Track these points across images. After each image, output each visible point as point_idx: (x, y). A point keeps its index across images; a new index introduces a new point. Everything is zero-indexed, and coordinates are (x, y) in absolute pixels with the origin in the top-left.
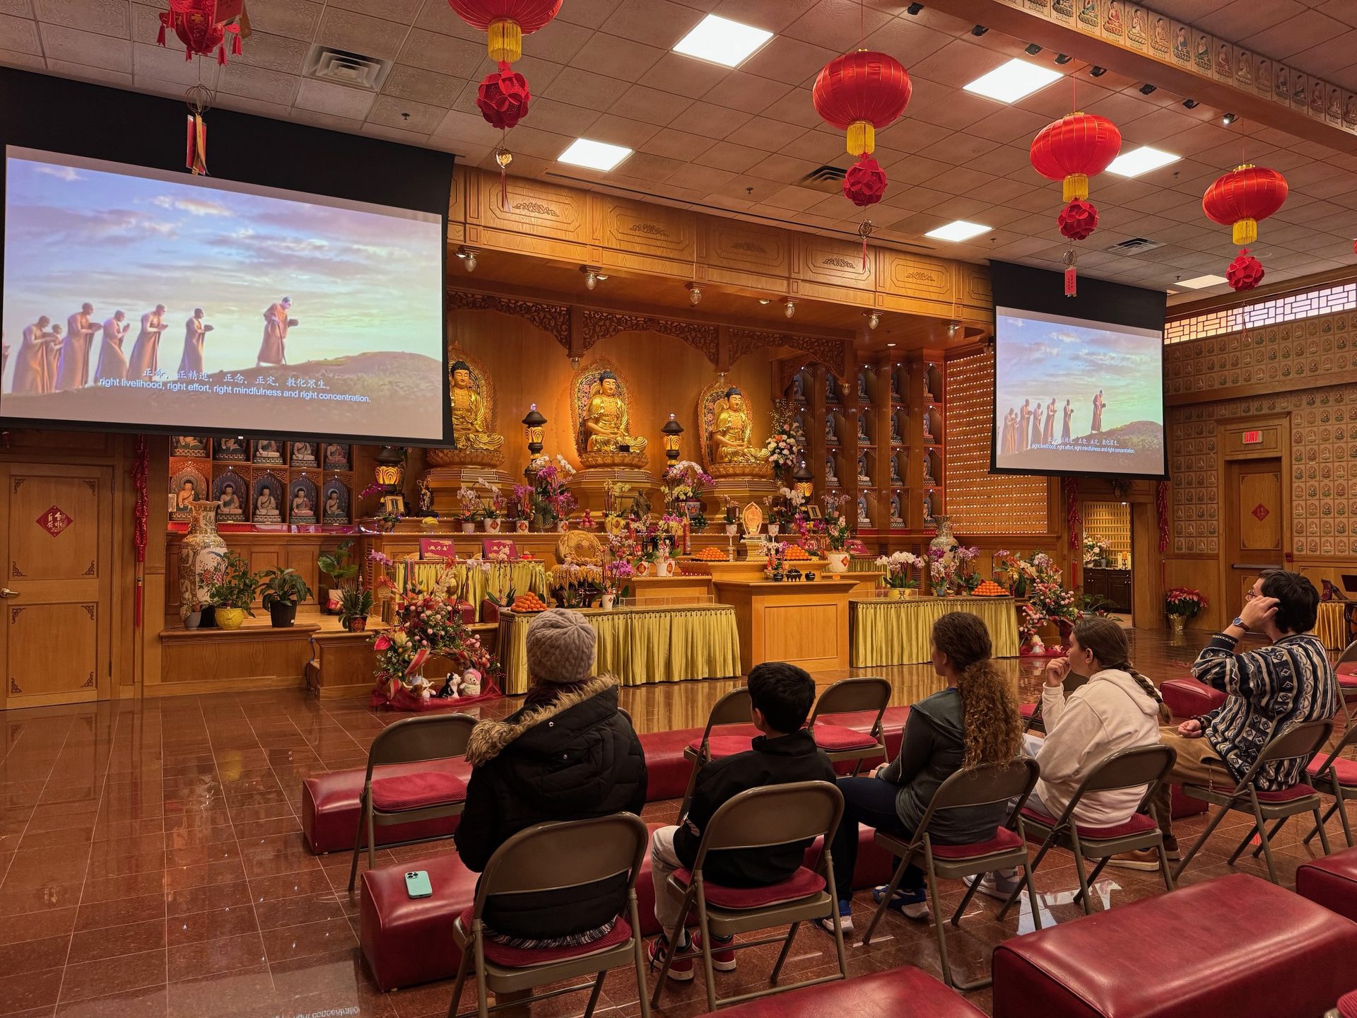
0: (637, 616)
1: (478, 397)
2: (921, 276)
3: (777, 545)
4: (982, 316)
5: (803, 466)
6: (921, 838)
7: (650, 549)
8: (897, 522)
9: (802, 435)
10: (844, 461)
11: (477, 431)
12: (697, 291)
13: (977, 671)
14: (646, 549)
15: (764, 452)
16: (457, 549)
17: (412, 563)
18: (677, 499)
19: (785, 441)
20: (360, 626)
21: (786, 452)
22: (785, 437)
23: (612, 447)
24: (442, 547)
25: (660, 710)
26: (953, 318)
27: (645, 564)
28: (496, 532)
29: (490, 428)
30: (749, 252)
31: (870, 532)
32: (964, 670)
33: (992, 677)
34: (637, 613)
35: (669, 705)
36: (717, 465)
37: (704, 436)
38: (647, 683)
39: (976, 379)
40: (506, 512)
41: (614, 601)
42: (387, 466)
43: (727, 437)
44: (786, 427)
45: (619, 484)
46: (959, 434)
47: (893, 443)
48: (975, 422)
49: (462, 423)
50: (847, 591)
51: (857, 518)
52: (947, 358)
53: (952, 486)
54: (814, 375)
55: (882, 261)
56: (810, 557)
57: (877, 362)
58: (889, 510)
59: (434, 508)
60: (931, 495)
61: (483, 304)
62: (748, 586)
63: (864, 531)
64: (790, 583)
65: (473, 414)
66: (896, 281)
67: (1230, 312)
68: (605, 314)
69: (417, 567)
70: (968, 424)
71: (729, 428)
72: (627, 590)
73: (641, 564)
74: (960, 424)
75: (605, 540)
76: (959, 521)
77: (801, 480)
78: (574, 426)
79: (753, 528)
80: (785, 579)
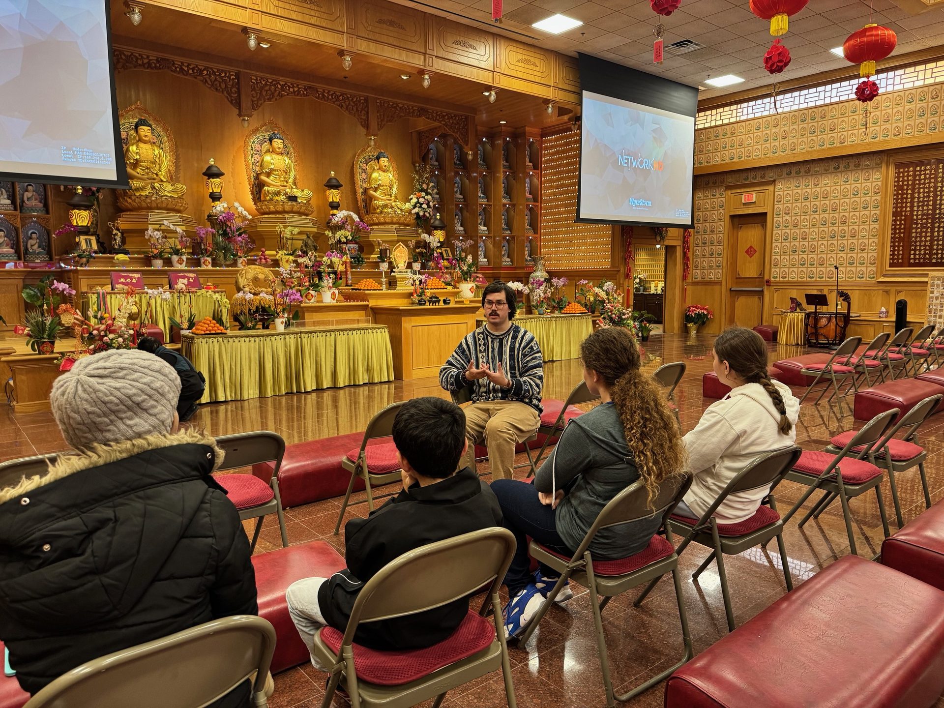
0: (306, 336)
1: (161, 151)
2: (527, 62)
3: (420, 276)
4: (572, 98)
5: (438, 217)
6: (582, 557)
7: (316, 280)
8: (506, 261)
9: (437, 194)
10: (468, 214)
11: (162, 181)
12: (348, 58)
13: (626, 383)
14: (313, 280)
15: (408, 206)
16: (146, 281)
17: (103, 294)
18: (339, 241)
19: (424, 197)
20: (49, 349)
21: (424, 206)
22: (423, 194)
23: (282, 198)
24: (131, 278)
25: (328, 412)
26: (551, 98)
27: (313, 292)
28: (183, 267)
29: (173, 179)
30: (391, 28)
31: (488, 269)
32: (614, 384)
33: (643, 387)
34: (306, 333)
35: (336, 406)
36: (371, 215)
37: (360, 191)
38: (317, 390)
39: (563, 152)
40: (191, 251)
41: (286, 323)
42: (79, 209)
43: (378, 192)
44: (424, 186)
45: (290, 228)
46: (550, 195)
47: (504, 201)
48: (562, 186)
49: (148, 173)
50: (474, 312)
51: (478, 258)
52: (543, 135)
53: (546, 234)
54: (445, 145)
55: (498, 47)
56: (446, 287)
57: (492, 136)
58: (501, 252)
59: (126, 247)
60: (530, 241)
61: (158, 65)
62: (398, 310)
63: (482, 268)
64: (431, 306)
65: (157, 166)
66: (509, 64)
67: (739, 106)
68: (270, 81)
69: (109, 296)
70: (557, 187)
71: (379, 185)
72: (297, 314)
73: (309, 293)
74: (552, 187)
75: (277, 274)
76: (549, 260)
77: (436, 228)
78: (249, 179)
79: (401, 264)
80: (427, 304)
